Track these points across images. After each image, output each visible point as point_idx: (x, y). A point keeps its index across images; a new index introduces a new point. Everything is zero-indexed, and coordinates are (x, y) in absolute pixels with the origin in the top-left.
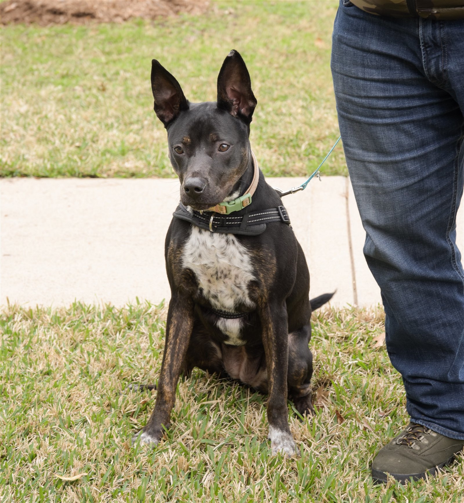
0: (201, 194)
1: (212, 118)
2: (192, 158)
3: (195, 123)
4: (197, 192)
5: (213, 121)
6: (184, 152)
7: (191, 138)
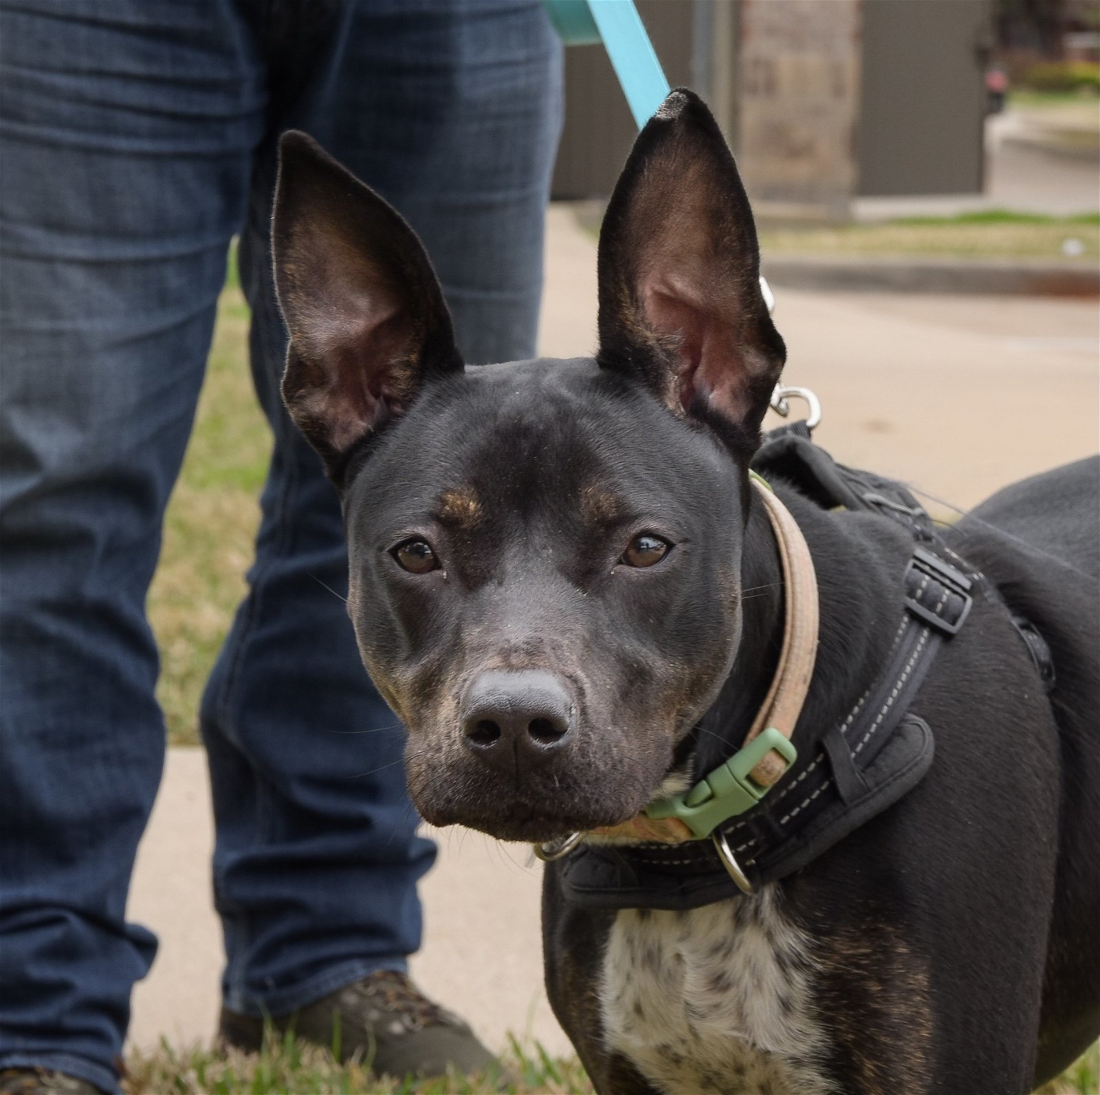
0: (556, 752)
1: (585, 413)
2: (490, 591)
3: (497, 432)
4: (537, 743)
5: (587, 424)
6: (446, 562)
7: (482, 499)
